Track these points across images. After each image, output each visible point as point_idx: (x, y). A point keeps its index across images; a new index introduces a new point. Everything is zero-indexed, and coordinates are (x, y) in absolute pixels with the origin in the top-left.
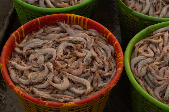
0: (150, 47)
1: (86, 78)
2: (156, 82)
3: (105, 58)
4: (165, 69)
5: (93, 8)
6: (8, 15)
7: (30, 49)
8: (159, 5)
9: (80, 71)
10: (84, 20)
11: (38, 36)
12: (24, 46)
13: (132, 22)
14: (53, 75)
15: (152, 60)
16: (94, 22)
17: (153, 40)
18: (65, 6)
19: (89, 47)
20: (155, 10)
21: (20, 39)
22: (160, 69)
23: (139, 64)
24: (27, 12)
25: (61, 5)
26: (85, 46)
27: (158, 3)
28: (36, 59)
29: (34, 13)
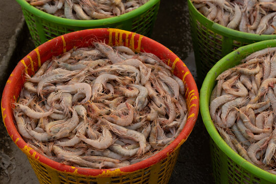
0: (241, 80)
1: (139, 130)
2: (251, 135)
3: (169, 99)
4: (265, 115)
5: (150, 21)
6: (15, 33)
7: (49, 85)
8: (256, 14)
9: (130, 118)
10: (136, 39)
11: (61, 64)
12: (40, 81)
13: (213, 41)
14: (86, 126)
15: (244, 101)
16: (151, 42)
17: (246, 70)
18: (106, 17)
19: (144, 81)
20: (250, 22)
21: (33, 69)
22: (256, 115)
23: (223, 107)
24: (45, 27)
25: (99, 14)
26: (137, 79)
27: (254, 10)
28: (59, 101)
29: (55, 28)
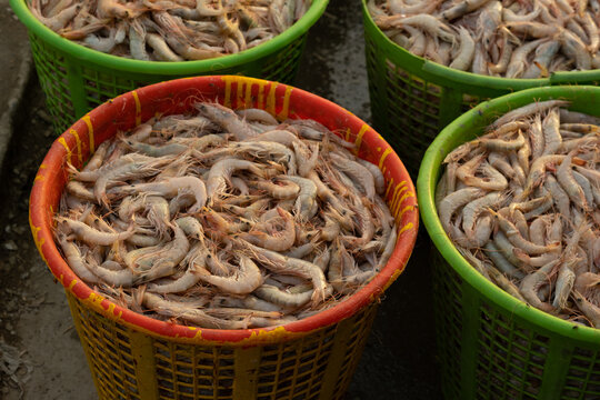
0: (492, 162)
1: (308, 257)
2: (525, 258)
3: (358, 201)
4: (546, 221)
5: (292, 67)
6: (8, 107)
7: (119, 185)
8: (502, 44)
9: (288, 237)
10: (280, 93)
11: (136, 144)
12: (98, 178)
13: (422, 100)
14: (207, 252)
15: (502, 199)
16: (310, 98)
17: (500, 142)
19: (303, 169)
20: (491, 59)
22: (530, 221)
23: (465, 210)
24: (88, 81)
25: (200, 51)
26: (292, 165)
27: (497, 37)
28: (142, 212)
29: (111, 82)
